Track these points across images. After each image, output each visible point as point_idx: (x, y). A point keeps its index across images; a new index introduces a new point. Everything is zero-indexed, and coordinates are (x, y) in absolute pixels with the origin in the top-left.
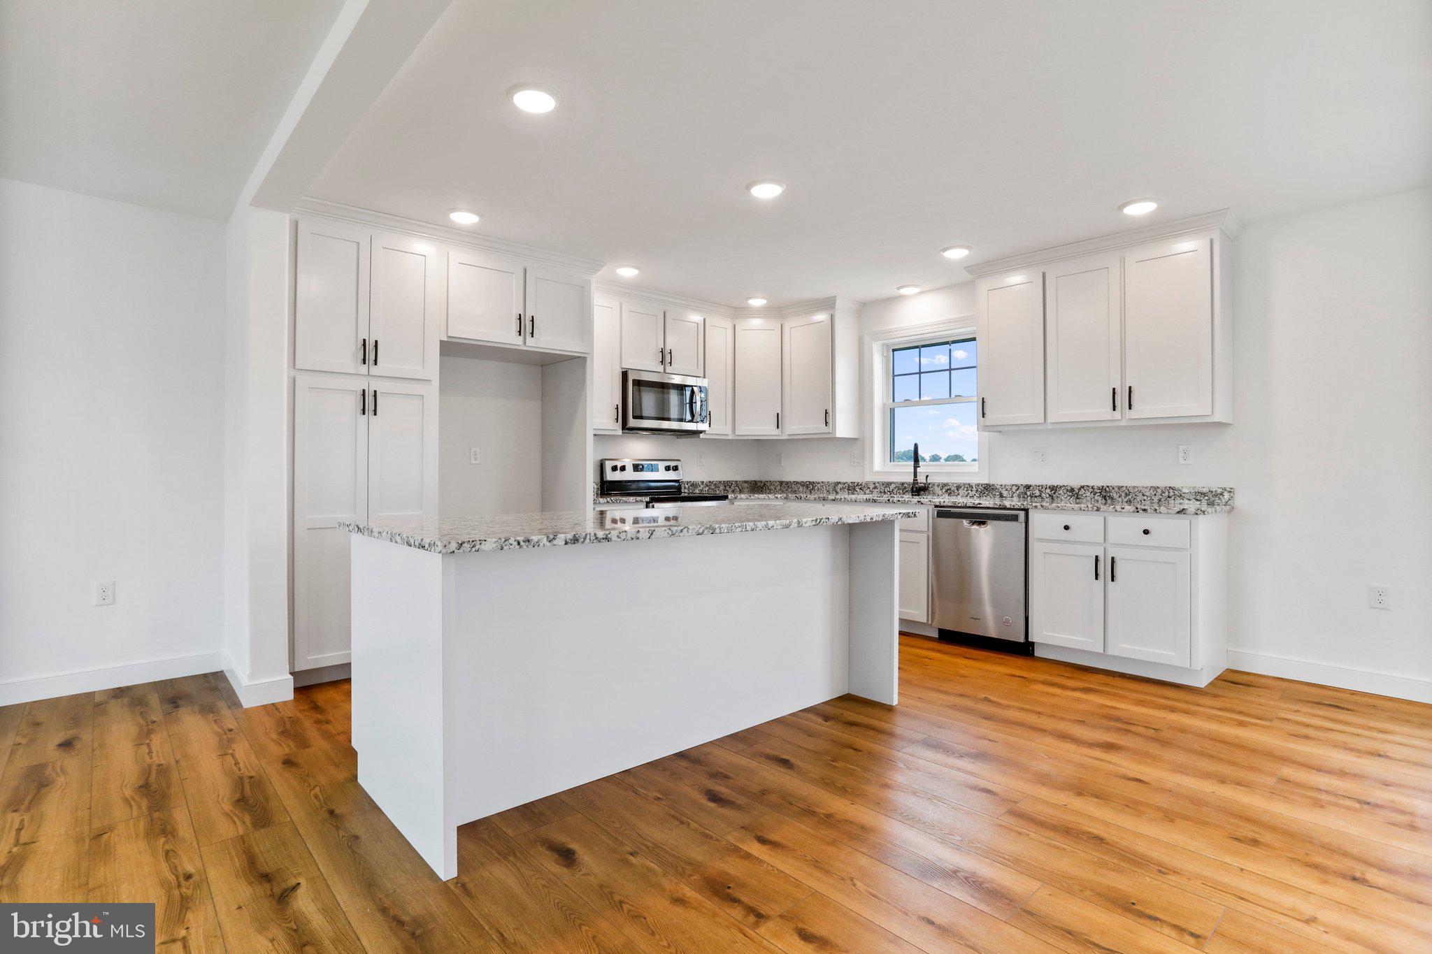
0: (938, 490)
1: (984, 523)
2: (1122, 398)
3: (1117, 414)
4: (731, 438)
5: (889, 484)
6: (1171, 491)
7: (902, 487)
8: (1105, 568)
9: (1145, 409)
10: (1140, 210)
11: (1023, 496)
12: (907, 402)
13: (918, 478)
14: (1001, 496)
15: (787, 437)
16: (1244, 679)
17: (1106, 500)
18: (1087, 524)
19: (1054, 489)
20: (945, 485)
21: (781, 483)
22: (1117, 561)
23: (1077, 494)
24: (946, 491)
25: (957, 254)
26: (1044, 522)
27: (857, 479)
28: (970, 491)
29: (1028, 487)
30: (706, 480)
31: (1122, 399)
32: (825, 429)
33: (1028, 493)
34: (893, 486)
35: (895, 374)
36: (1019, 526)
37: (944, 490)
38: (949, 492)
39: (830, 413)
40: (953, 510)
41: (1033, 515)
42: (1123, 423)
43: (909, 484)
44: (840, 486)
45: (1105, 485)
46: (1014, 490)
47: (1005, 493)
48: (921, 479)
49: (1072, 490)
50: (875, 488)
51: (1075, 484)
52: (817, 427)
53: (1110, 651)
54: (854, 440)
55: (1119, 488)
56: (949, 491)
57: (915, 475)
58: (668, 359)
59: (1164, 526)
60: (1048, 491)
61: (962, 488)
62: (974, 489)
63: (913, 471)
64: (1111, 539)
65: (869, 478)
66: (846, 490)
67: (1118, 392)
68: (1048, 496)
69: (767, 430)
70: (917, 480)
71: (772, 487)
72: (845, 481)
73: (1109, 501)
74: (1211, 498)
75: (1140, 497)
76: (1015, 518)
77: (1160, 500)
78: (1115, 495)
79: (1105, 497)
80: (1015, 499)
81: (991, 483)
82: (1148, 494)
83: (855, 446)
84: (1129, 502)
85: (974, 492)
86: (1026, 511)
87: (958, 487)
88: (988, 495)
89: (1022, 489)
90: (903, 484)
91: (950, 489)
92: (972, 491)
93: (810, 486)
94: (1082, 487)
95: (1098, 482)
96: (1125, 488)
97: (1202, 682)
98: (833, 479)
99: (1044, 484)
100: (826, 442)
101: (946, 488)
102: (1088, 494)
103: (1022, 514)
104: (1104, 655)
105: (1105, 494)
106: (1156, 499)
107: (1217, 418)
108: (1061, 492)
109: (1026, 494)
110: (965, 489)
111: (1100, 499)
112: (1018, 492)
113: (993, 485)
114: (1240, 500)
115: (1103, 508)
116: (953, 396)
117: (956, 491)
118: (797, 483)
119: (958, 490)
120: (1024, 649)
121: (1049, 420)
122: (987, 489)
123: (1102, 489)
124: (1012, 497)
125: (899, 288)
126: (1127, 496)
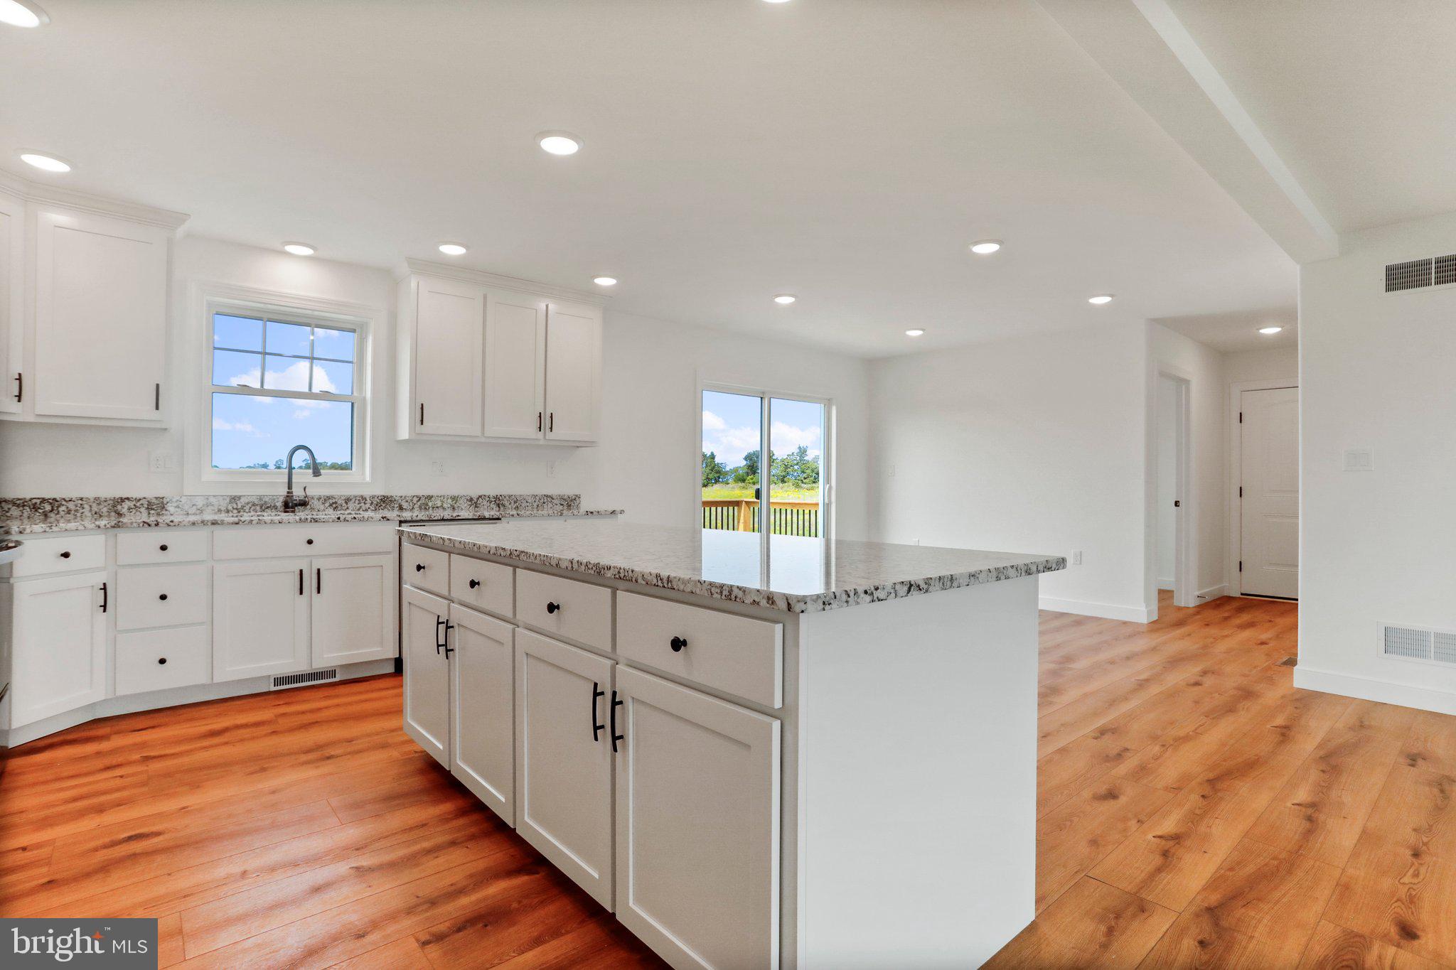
0: (315, 503)
2: (544, 422)
3: (540, 433)
6: (545, 498)
9: (558, 433)
13: (294, 490)
14: (401, 508)
17: (499, 507)
20: (329, 498)
23: (476, 503)
24: (331, 505)
28: (363, 504)
29: (430, 497)
31: (546, 424)
33: (430, 504)
37: (327, 505)
44: (127, 504)
45: (498, 494)
46: (415, 502)
47: (405, 505)
48: (298, 493)
49: (471, 500)
51: (474, 494)
52: (141, 411)
55: (510, 496)
56: (334, 506)
57: (290, 486)
60: (450, 501)
61: (353, 500)
62: (369, 501)
63: (287, 481)
66: (143, 510)
67: (543, 416)
68: (449, 506)
70: (292, 493)
72: (139, 496)
73: (502, 508)
75: (524, 504)
78: (507, 503)
79: (498, 506)
81: (389, 494)
84: (517, 509)
85: (368, 506)
87: (347, 500)
88: (385, 507)
91: (336, 503)
92: (365, 503)
94: (480, 497)
95: (492, 492)
96: (513, 497)
99: (446, 494)
101: (331, 501)
102: (485, 503)
106: (535, 506)
108: (461, 502)
109: (427, 505)
110: (357, 502)
111: (494, 506)
112: (419, 504)
113: (391, 497)
117: (344, 504)
119: (346, 503)
123: (496, 498)
124: (413, 508)
126: (515, 502)
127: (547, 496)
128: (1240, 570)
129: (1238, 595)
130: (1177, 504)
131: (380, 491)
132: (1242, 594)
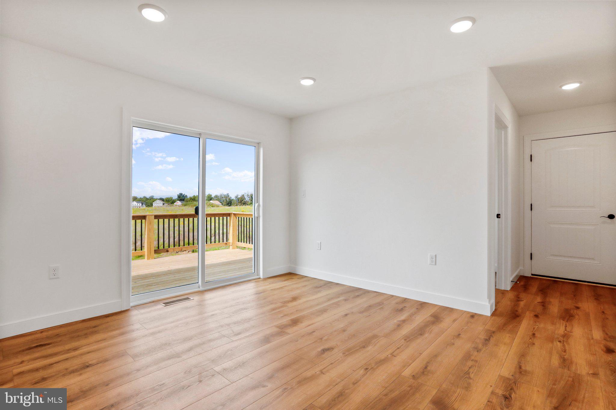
128: (531, 259)
129: (530, 275)
130: (498, 216)
132: (532, 275)
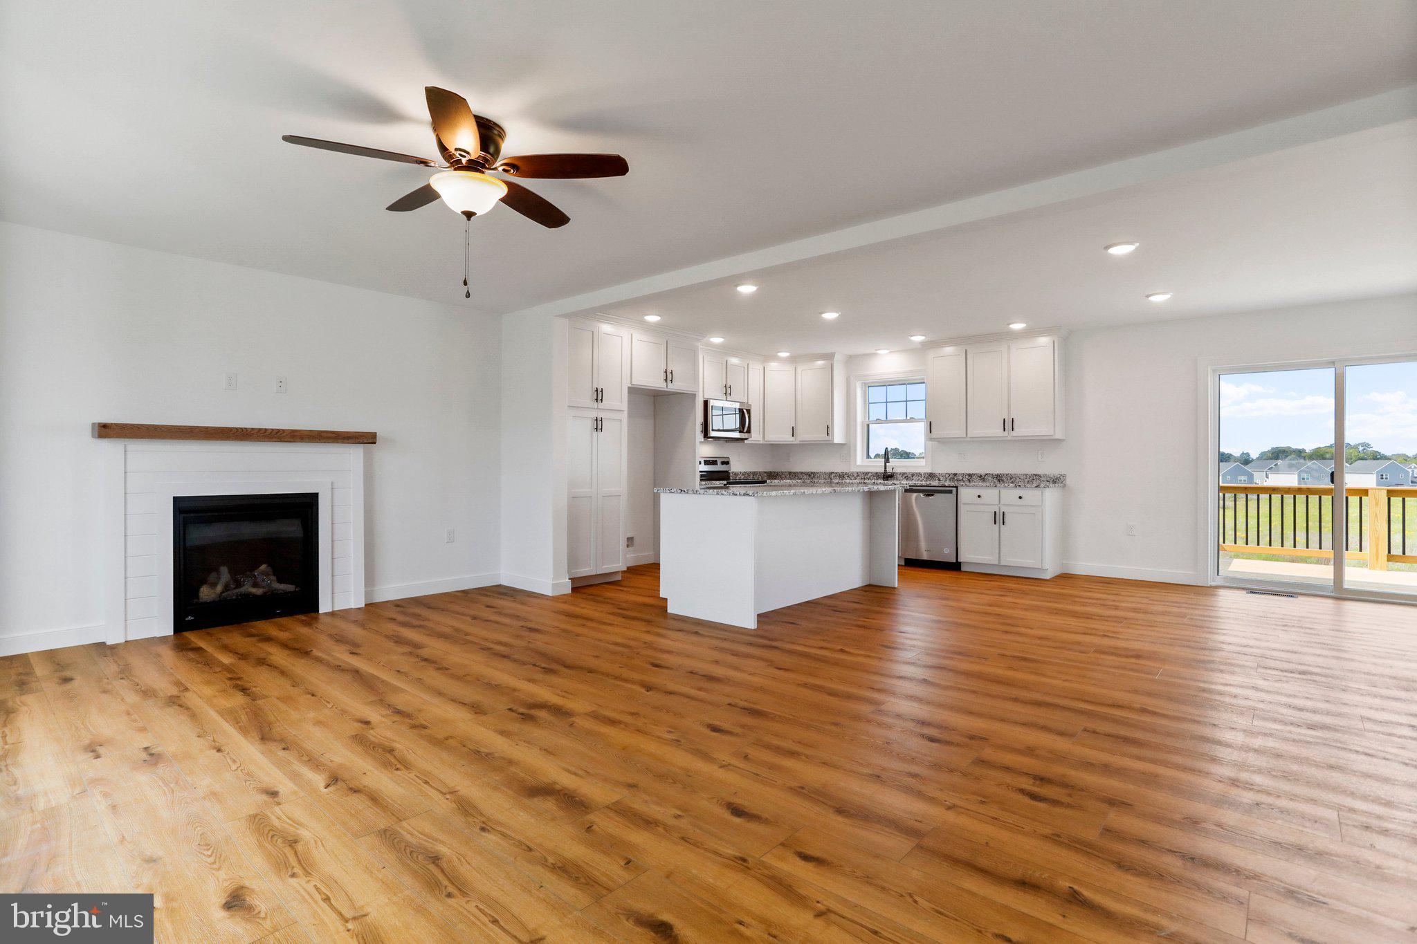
0: (902, 477)
1: (932, 495)
2: (1008, 424)
3: (1006, 432)
4: (761, 443)
5: (867, 473)
6: (1034, 476)
7: (877, 475)
8: (999, 518)
9: (1019, 431)
10: (1017, 326)
11: (952, 480)
12: (878, 421)
13: (887, 469)
14: (939, 480)
15: (799, 443)
16: (1068, 576)
17: (1000, 481)
18: (990, 494)
19: (970, 475)
20: (906, 473)
21: (790, 473)
22: (1006, 513)
23: (984, 478)
25: (918, 338)
26: (967, 494)
27: (845, 471)
28: (921, 477)
29: (955, 474)
30: (743, 470)
31: (1008, 426)
32: (827, 438)
33: (956, 478)
34: (870, 475)
35: (870, 402)
36: (953, 496)
37: (905, 477)
38: (907, 478)
39: (830, 427)
40: (914, 488)
41: (960, 489)
42: (1009, 438)
43: (881, 473)
44: (833, 475)
45: (999, 473)
46: (947, 476)
47: (942, 479)
48: (889, 470)
49: (981, 476)
50: (858, 476)
51: (982, 471)
52: (822, 436)
53: (1003, 563)
54: (845, 444)
55: (1007, 475)
57: (885, 468)
58: (728, 392)
59: (1030, 494)
60: (967, 476)
61: (916, 475)
62: (923, 475)
63: (884, 465)
64: (1002, 502)
65: (854, 469)
67: (1006, 420)
68: (967, 479)
69: (786, 438)
70: (886, 471)
71: (783, 476)
72: (837, 472)
74: (1056, 480)
75: (1018, 480)
76: (950, 492)
77: (1028, 481)
78: (1004, 478)
80: (948, 481)
82: (1022, 478)
83: (845, 449)
84: (1011, 483)
85: (924, 478)
86: (957, 487)
87: (913, 475)
88: (932, 478)
89: (951, 476)
90: (877, 473)
91: (909, 476)
93: (811, 475)
94: (986, 474)
95: (995, 471)
96: (1010, 475)
97: (1048, 576)
98: (828, 471)
99: (964, 472)
100: (826, 446)
101: (907, 475)
102: (990, 478)
103: (954, 489)
104: (999, 566)
105: (999, 478)
106: (1026, 481)
107: (1057, 437)
108: (975, 477)
109: (954, 478)
110: (918, 475)
111: (996, 480)
112: (949, 477)
113: (933, 473)
114: (1068, 481)
115: (999, 485)
116: (908, 418)
118: (802, 473)
120: (955, 567)
121: (969, 435)
122: (931, 476)
123: (997, 475)
124: (946, 480)
125: (876, 350)
126: (1011, 479)
127: (1036, 475)
131: (929, 471)
